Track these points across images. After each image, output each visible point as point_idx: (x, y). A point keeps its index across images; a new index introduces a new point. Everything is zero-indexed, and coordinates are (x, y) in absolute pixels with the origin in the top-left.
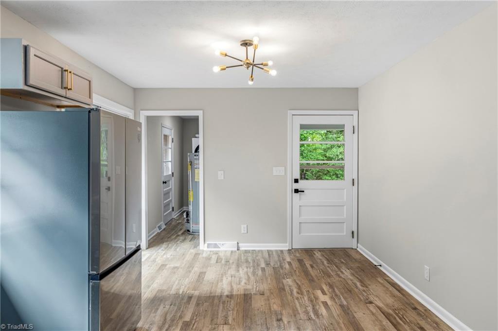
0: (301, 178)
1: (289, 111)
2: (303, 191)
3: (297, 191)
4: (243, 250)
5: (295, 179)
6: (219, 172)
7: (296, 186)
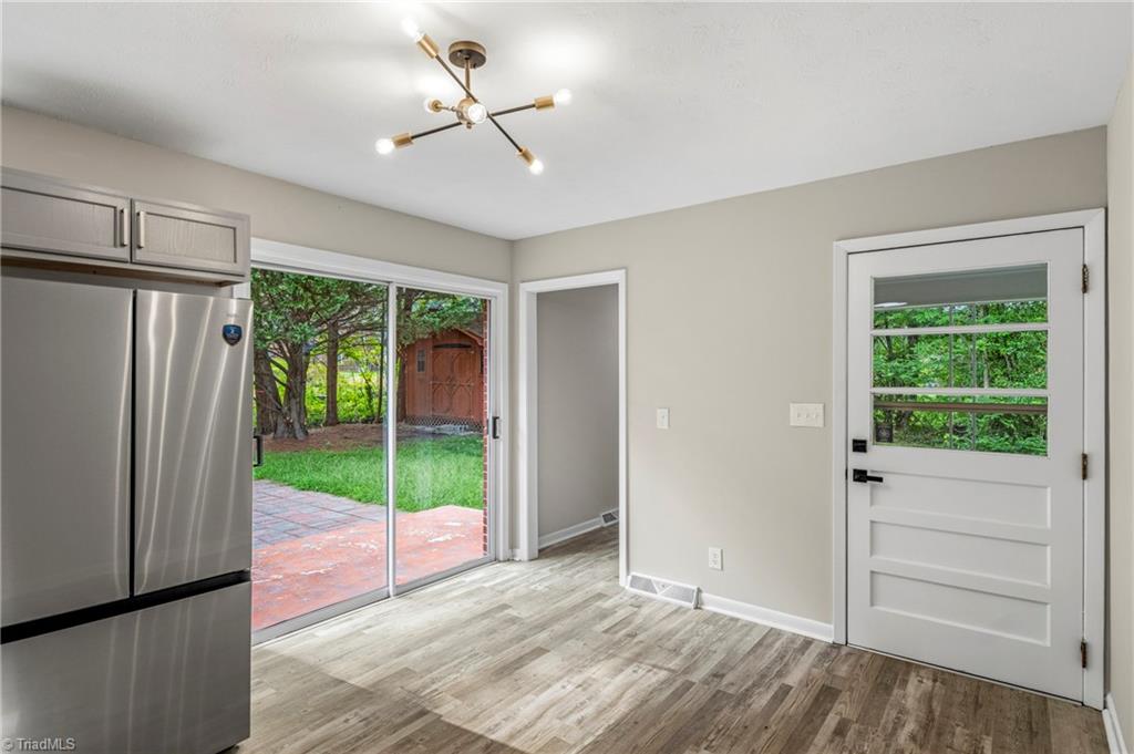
0: (878, 439)
1: (835, 243)
2: (880, 480)
3: (861, 476)
4: (708, 611)
5: (855, 441)
6: (659, 411)
7: (859, 461)
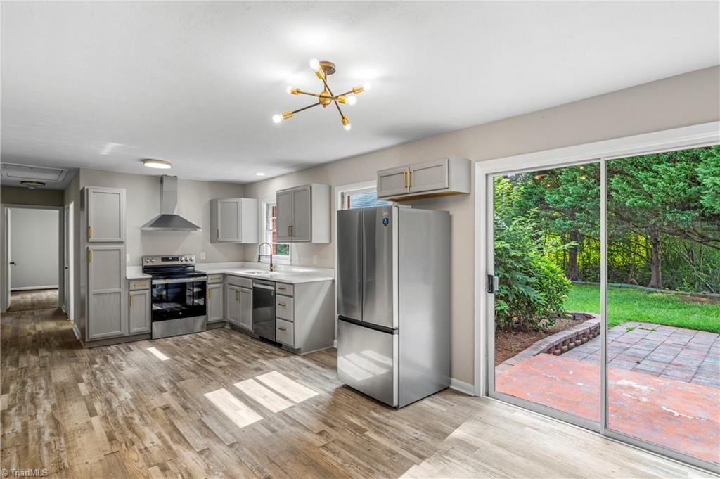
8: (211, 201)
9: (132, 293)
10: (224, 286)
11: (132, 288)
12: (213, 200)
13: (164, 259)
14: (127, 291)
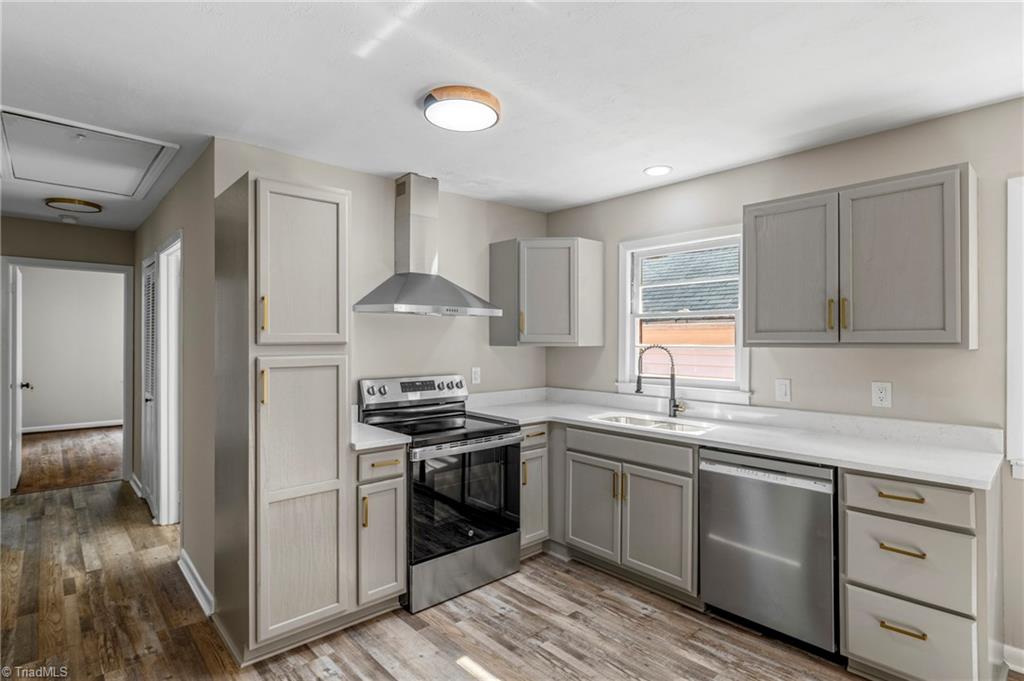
8: (491, 245)
9: (365, 490)
10: (550, 452)
11: (365, 474)
12: (494, 244)
13: (407, 387)
14: (354, 484)
